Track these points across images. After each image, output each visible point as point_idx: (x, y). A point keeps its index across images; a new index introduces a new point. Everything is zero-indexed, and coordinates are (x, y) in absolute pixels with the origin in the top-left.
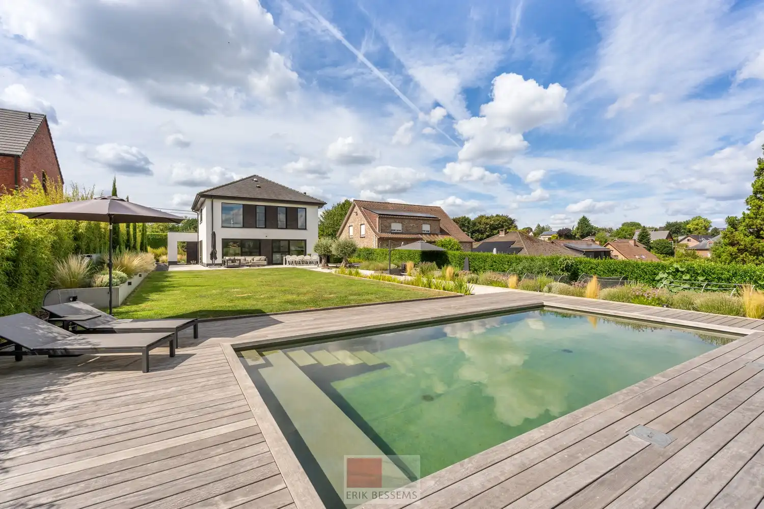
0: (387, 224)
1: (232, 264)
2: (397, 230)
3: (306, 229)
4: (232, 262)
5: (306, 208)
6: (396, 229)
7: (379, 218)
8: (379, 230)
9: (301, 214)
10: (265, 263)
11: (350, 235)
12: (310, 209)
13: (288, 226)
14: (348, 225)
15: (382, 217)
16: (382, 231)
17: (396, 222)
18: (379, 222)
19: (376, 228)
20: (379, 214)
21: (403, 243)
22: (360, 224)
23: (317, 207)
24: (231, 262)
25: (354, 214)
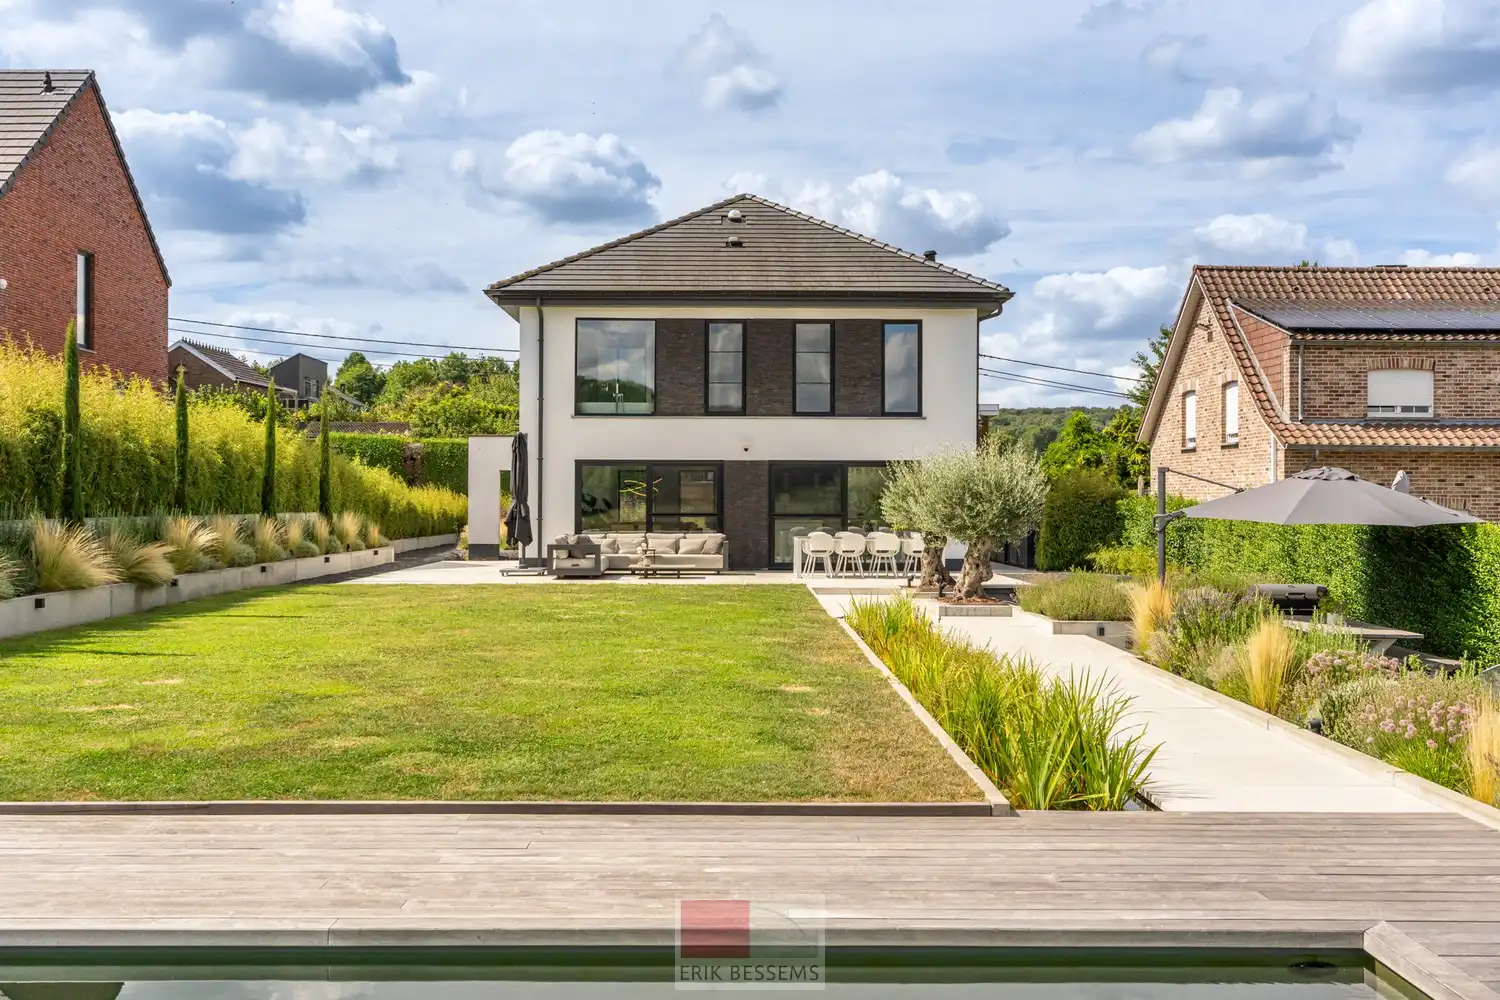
0: (1344, 380)
1: (568, 564)
2: (1406, 409)
3: (918, 414)
4: (570, 556)
5: (919, 323)
6: (1400, 402)
7: (1295, 347)
8: (1293, 409)
9: (896, 349)
10: (718, 560)
11: (1188, 436)
12: (938, 325)
13: (838, 405)
14: (1179, 388)
15: (1305, 339)
16: (1310, 413)
17: (1395, 366)
18: (1293, 372)
19: (1281, 398)
20: (1296, 330)
21: (1400, 474)
22: (1220, 382)
23: (973, 313)
24: (564, 554)
25: (1199, 333)
